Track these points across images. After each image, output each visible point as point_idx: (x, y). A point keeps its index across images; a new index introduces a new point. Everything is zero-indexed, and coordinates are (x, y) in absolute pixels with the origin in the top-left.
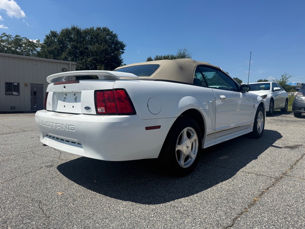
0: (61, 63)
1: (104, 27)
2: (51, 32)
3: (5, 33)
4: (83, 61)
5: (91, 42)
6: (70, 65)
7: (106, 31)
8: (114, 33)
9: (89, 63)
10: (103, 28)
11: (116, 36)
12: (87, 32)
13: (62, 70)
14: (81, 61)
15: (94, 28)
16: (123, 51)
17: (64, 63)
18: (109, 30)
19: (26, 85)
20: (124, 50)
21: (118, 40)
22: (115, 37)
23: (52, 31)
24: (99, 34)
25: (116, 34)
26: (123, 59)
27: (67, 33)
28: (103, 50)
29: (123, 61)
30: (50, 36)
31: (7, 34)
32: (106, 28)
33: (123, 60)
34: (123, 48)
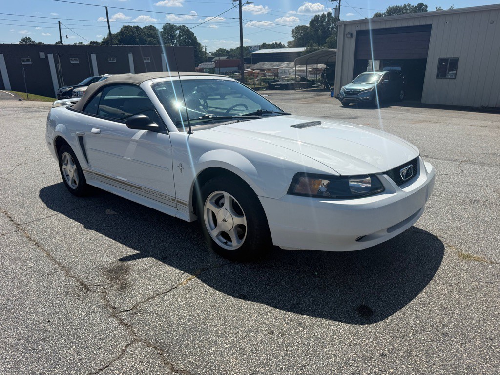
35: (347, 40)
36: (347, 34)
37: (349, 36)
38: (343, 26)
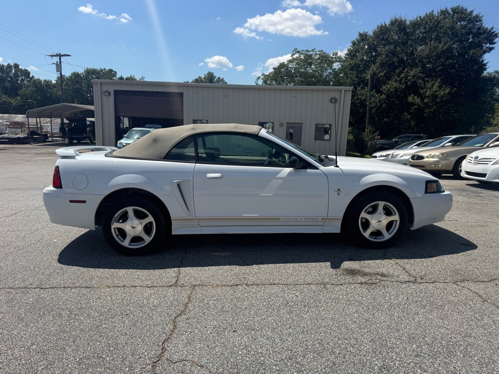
0: (329, 90)
1: (455, 5)
2: (360, 34)
3: (297, 49)
4: (403, 75)
5: (423, 41)
6: (343, 92)
7: (457, 13)
8: (474, 14)
9: (412, 78)
10: (452, 9)
11: (479, 19)
12: (416, 25)
13: (330, 101)
14: (399, 77)
15: (434, 13)
16: (491, 46)
17: (334, 90)
18: (466, 10)
19: (281, 125)
20: (495, 43)
21: (483, 25)
22: (477, 22)
23: (361, 32)
24: (439, 23)
25: (481, 15)
26: (487, 63)
27: (383, 32)
28: (443, 52)
29: (487, 67)
30: (357, 40)
31: (299, 49)
32: (459, 6)
33: (488, 65)
34: (493, 40)
35: (104, 97)
36: (104, 92)
37: (107, 94)
38: (99, 84)
